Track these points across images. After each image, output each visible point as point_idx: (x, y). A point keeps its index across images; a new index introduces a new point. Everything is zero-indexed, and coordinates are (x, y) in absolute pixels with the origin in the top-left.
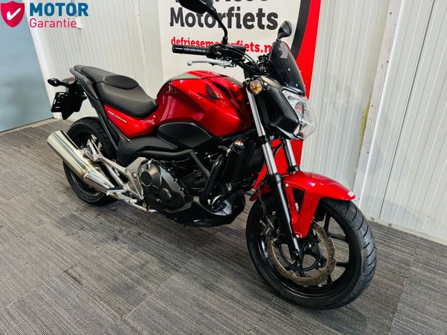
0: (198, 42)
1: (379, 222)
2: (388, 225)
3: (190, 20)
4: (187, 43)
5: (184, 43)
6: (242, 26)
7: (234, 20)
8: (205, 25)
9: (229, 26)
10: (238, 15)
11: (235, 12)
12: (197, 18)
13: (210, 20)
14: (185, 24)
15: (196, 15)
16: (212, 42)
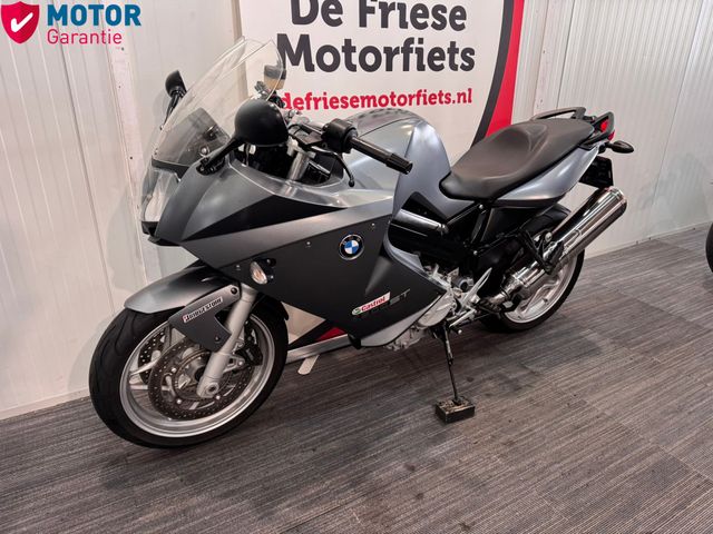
3: (328, 59)
4: (321, 104)
5: (312, 103)
6: (427, 67)
7: (413, 57)
8: (359, 67)
9: (406, 68)
10: (420, 52)
11: (415, 45)
12: (342, 55)
13: (370, 58)
14: (316, 67)
15: (340, 51)
16: (374, 97)
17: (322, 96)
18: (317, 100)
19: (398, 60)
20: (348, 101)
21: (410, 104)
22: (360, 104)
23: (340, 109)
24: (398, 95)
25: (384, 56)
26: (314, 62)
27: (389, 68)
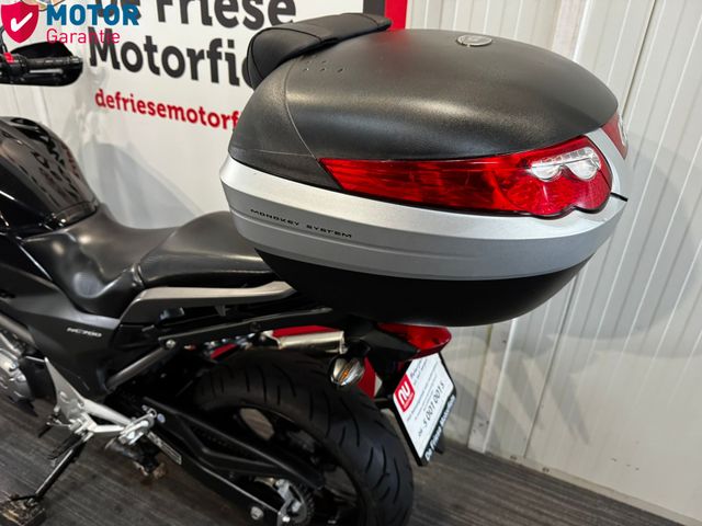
0: (150, 104)
1: (526, 464)
2: (540, 470)
3: (132, 57)
4: (129, 105)
5: (121, 103)
6: (242, 81)
7: (223, 65)
8: (162, 70)
9: (215, 78)
10: (231, 58)
11: (224, 49)
12: (145, 55)
13: (173, 62)
14: (122, 65)
15: (142, 49)
16: (181, 109)
17: (129, 97)
18: (125, 101)
19: (204, 66)
20: (155, 108)
21: (225, 127)
22: (167, 113)
23: (147, 115)
24: (207, 112)
25: (187, 60)
26: (119, 59)
27: (195, 76)
